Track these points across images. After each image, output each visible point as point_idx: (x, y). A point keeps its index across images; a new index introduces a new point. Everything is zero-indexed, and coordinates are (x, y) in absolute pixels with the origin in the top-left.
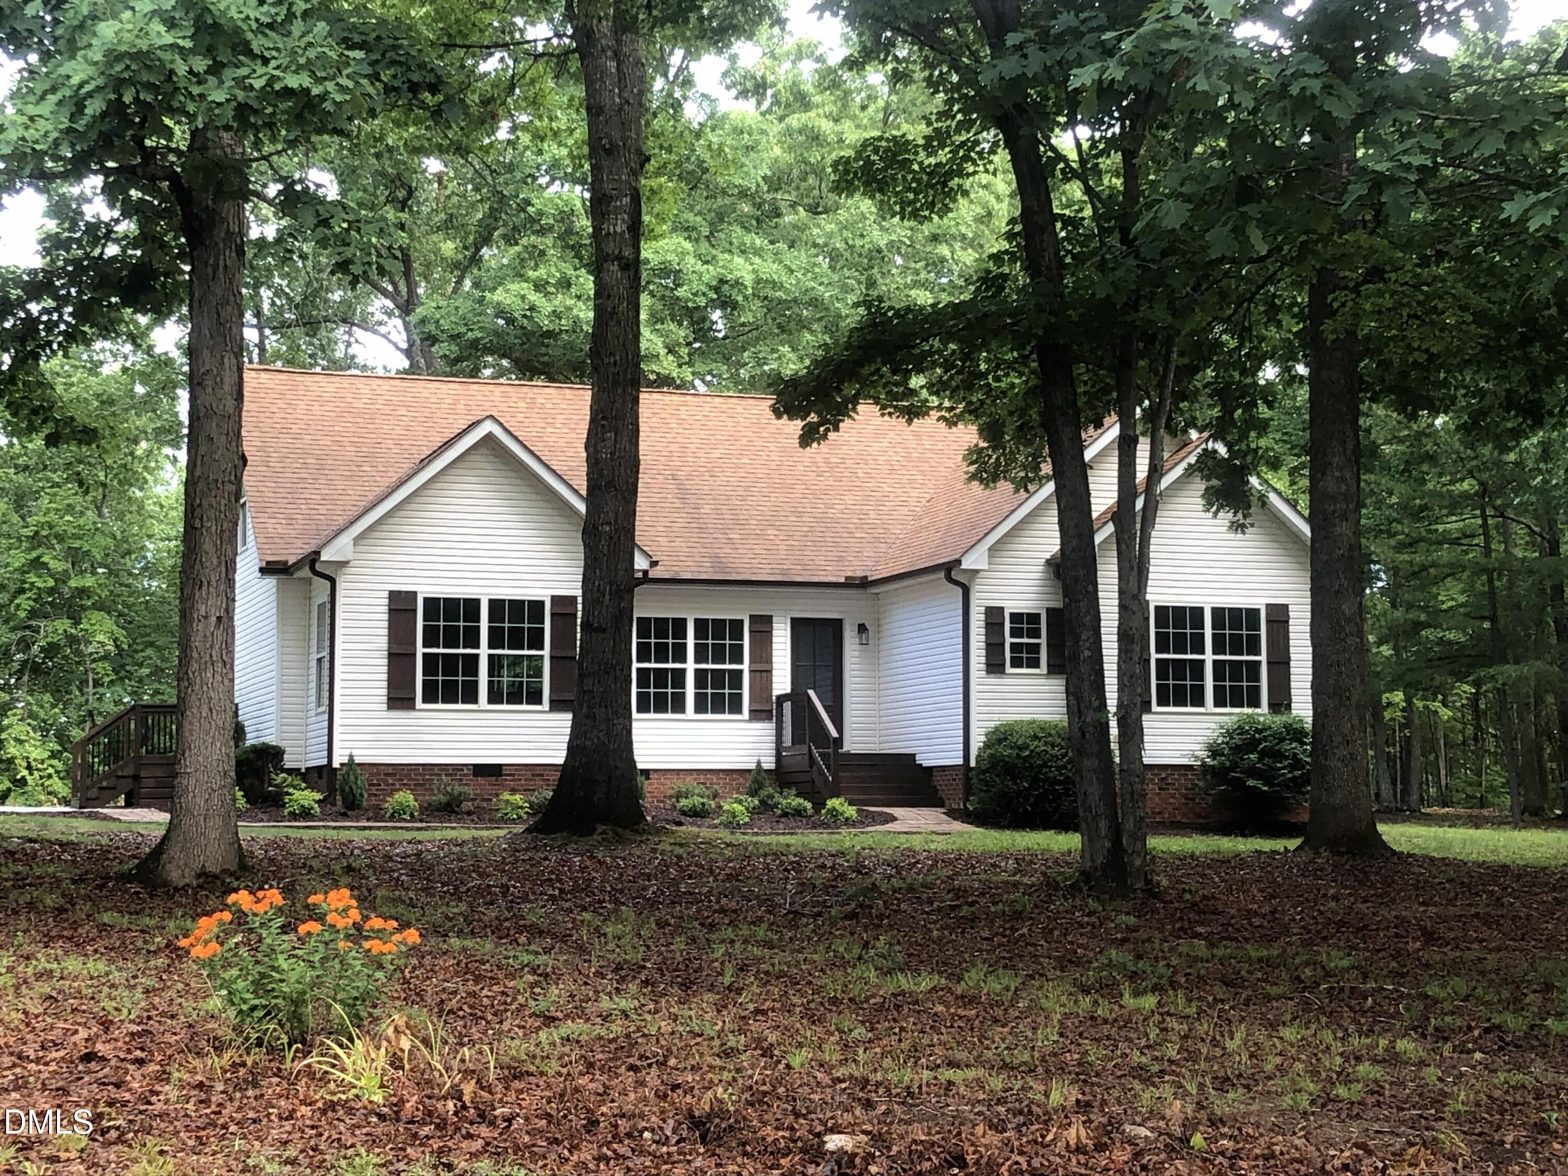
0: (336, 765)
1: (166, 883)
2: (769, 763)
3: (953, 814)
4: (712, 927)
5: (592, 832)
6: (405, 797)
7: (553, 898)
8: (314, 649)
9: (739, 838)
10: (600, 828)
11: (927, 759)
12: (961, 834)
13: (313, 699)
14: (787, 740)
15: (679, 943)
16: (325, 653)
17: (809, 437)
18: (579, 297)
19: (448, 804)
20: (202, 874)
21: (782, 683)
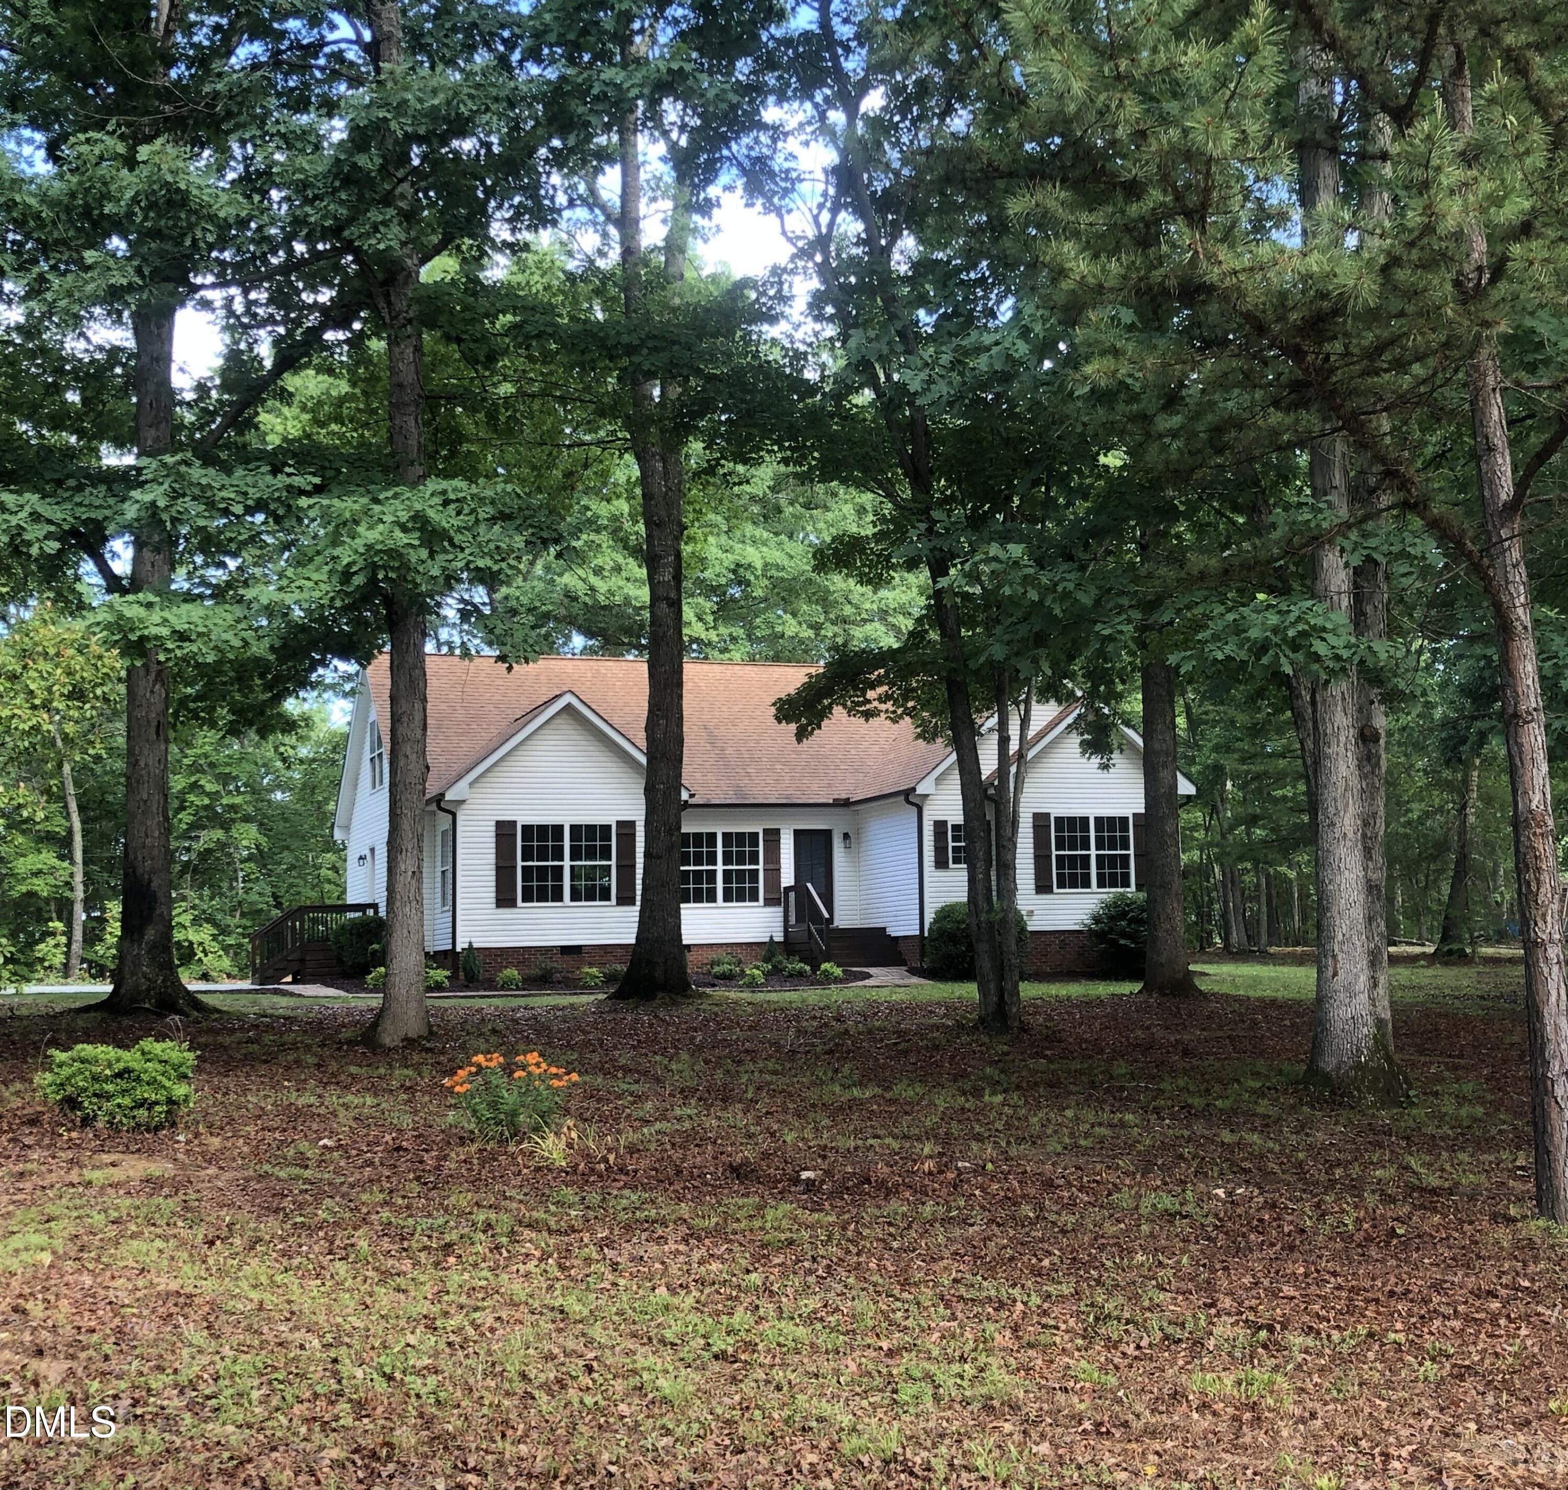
0: (458, 949)
1: (381, 1046)
2: (779, 937)
3: (913, 972)
4: (739, 1063)
5: (654, 998)
6: (512, 972)
7: (634, 1047)
8: (439, 863)
9: (760, 997)
10: (660, 995)
11: (894, 932)
12: (916, 986)
13: (439, 900)
14: (792, 920)
15: (719, 1074)
16: (449, 867)
17: (801, 735)
18: (628, 579)
19: (543, 976)
20: (405, 1039)
21: (787, 878)
